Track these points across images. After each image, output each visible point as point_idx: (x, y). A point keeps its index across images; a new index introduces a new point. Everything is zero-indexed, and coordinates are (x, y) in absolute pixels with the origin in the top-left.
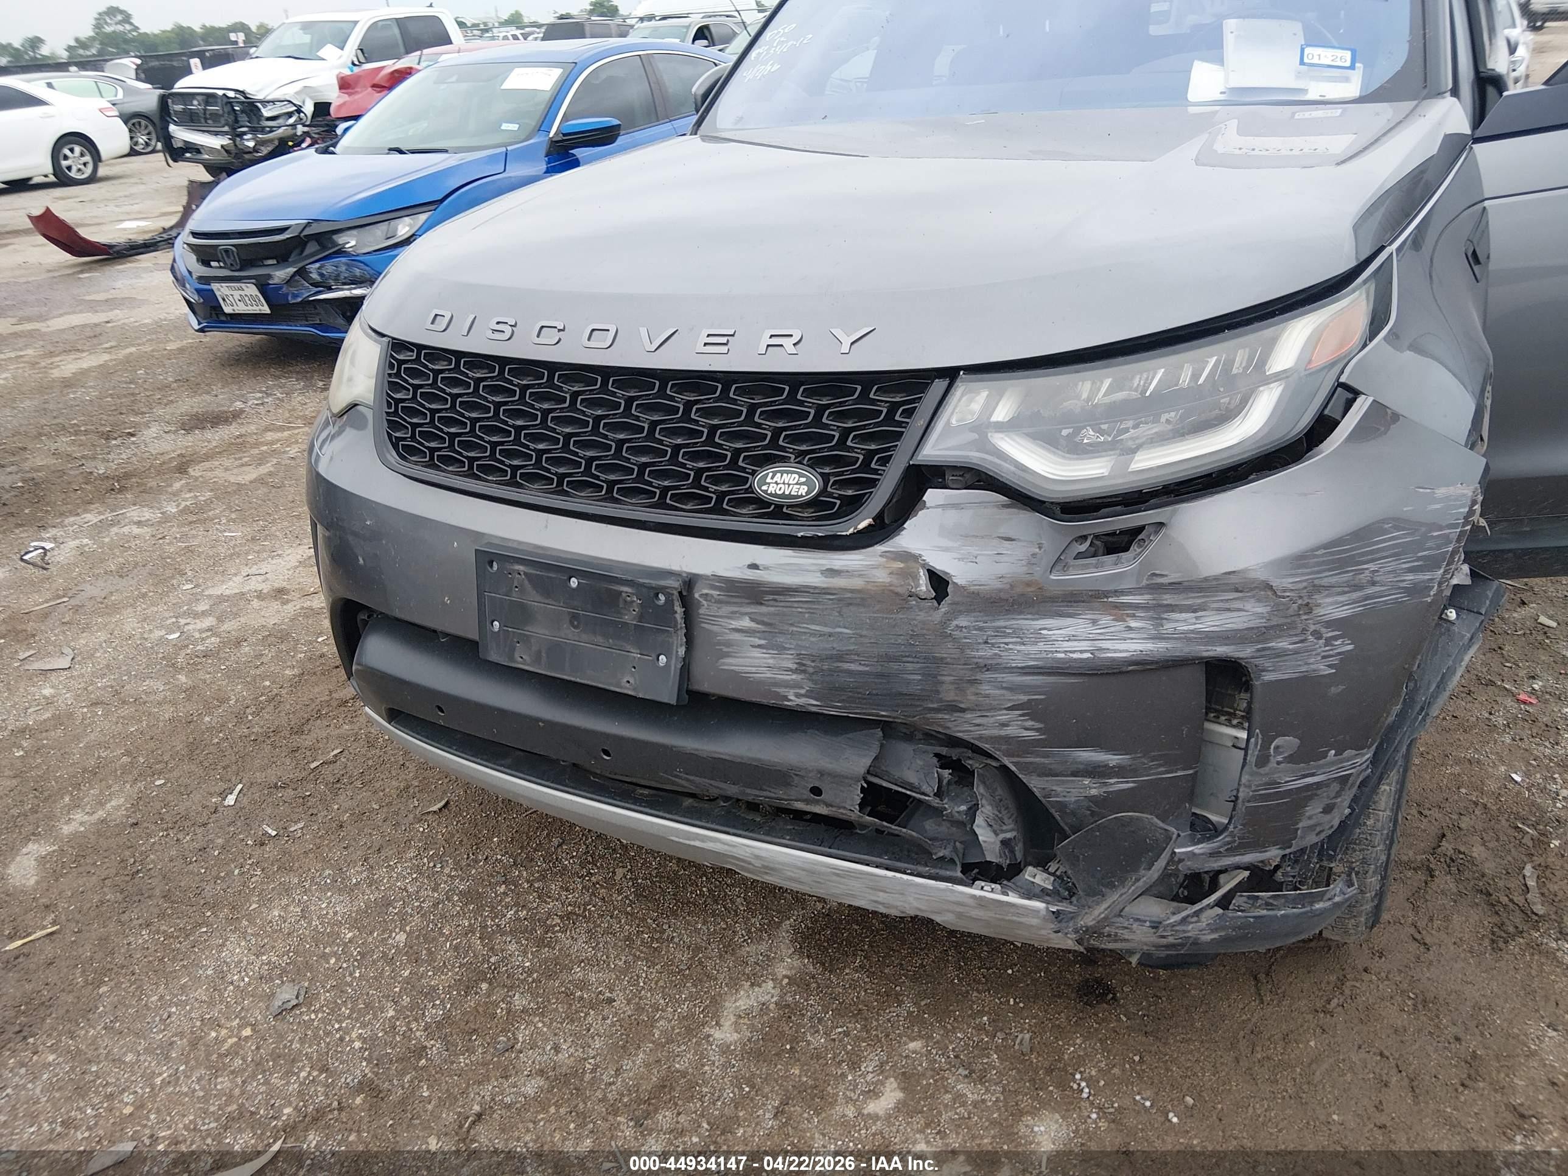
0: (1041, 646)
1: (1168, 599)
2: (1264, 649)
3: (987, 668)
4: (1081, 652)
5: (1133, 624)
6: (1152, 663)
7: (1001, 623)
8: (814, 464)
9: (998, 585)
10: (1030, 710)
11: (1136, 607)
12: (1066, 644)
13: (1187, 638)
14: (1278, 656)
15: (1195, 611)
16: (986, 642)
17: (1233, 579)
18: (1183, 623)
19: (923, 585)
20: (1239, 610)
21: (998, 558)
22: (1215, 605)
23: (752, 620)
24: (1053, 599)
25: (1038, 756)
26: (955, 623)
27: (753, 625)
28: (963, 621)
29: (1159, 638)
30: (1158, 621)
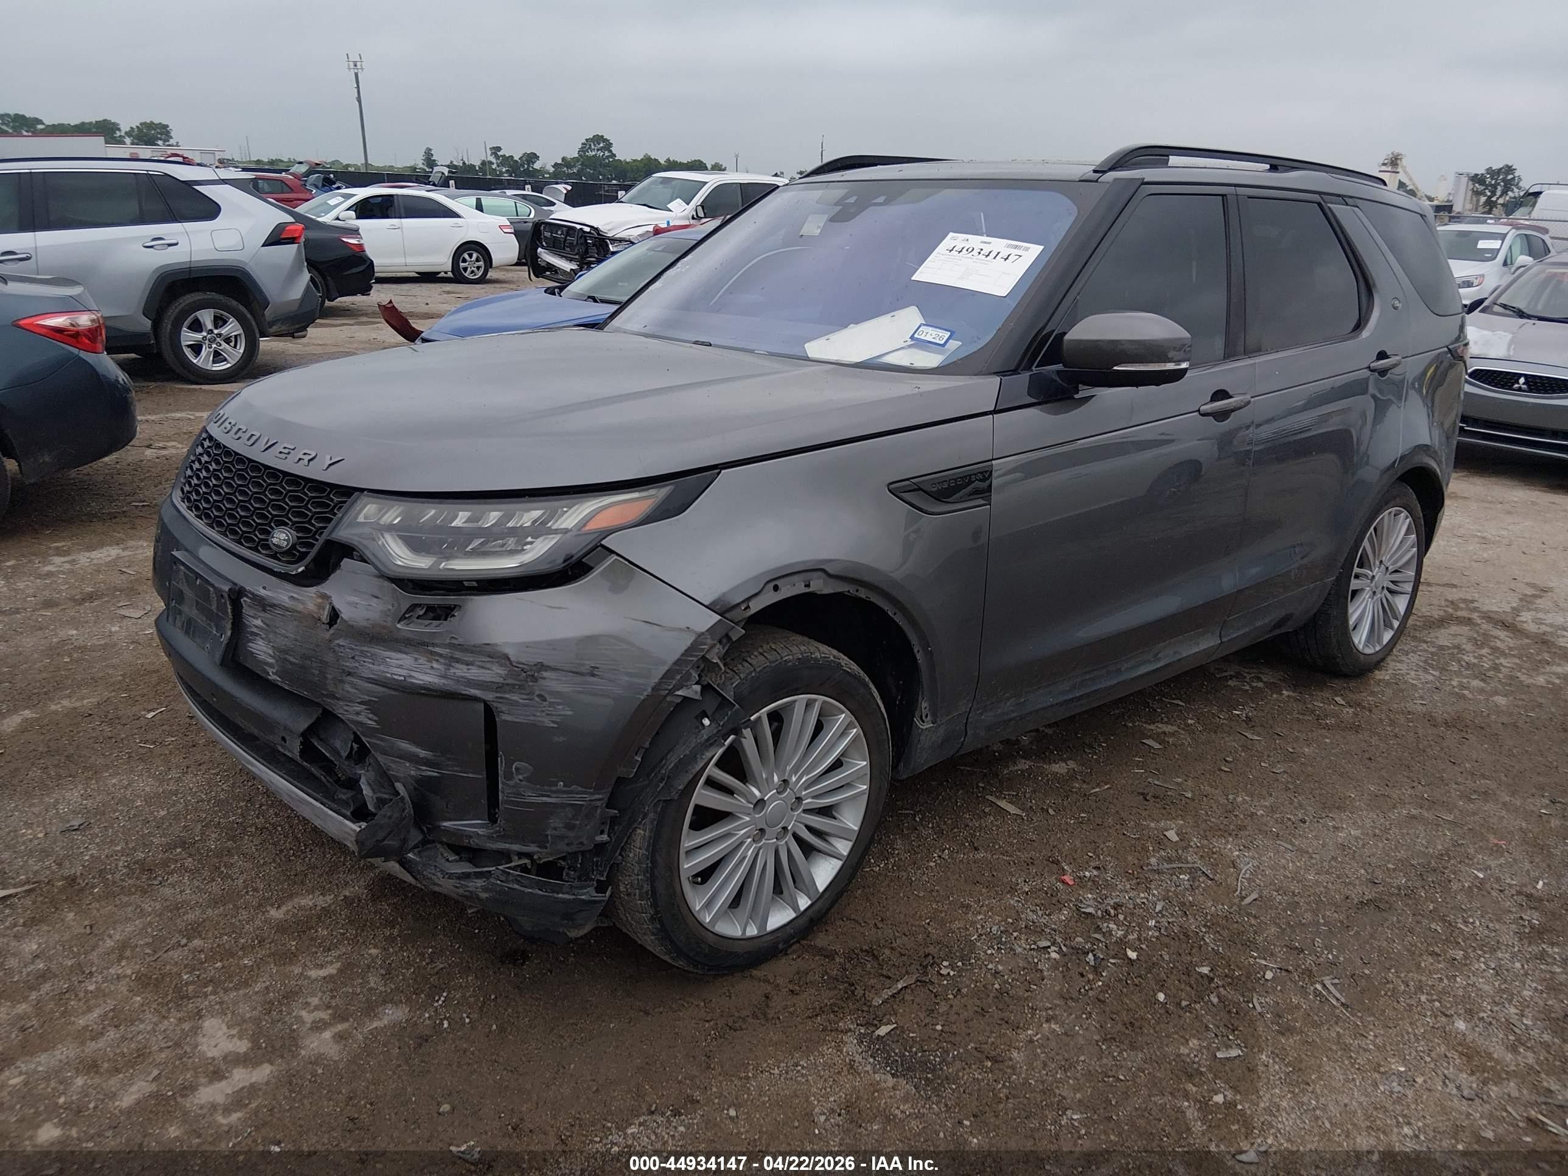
0: (382, 668)
1: (458, 654)
2: (502, 698)
3: (349, 674)
4: (400, 676)
5: (435, 665)
6: (436, 691)
7: (366, 649)
8: (298, 530)
9: (365, 624)
10: (372, 706)
11: (441, 655)
12: (395, 669)
13: (458, 681)
14: (512, 705)
15: (467, 665)
16: (353, 658)
17: (488, 649)
18: (460, 671)
19: (325, 616)
20: (489, 669)
21: (369, 608)
22: (478, 663)
23: (262, 621)
24: (397, 641)
25: (378, 739)
26: (337, 642)
27: (262, 624)
28: (341, 642)
29: (444, 677)
30: (449, 666)
